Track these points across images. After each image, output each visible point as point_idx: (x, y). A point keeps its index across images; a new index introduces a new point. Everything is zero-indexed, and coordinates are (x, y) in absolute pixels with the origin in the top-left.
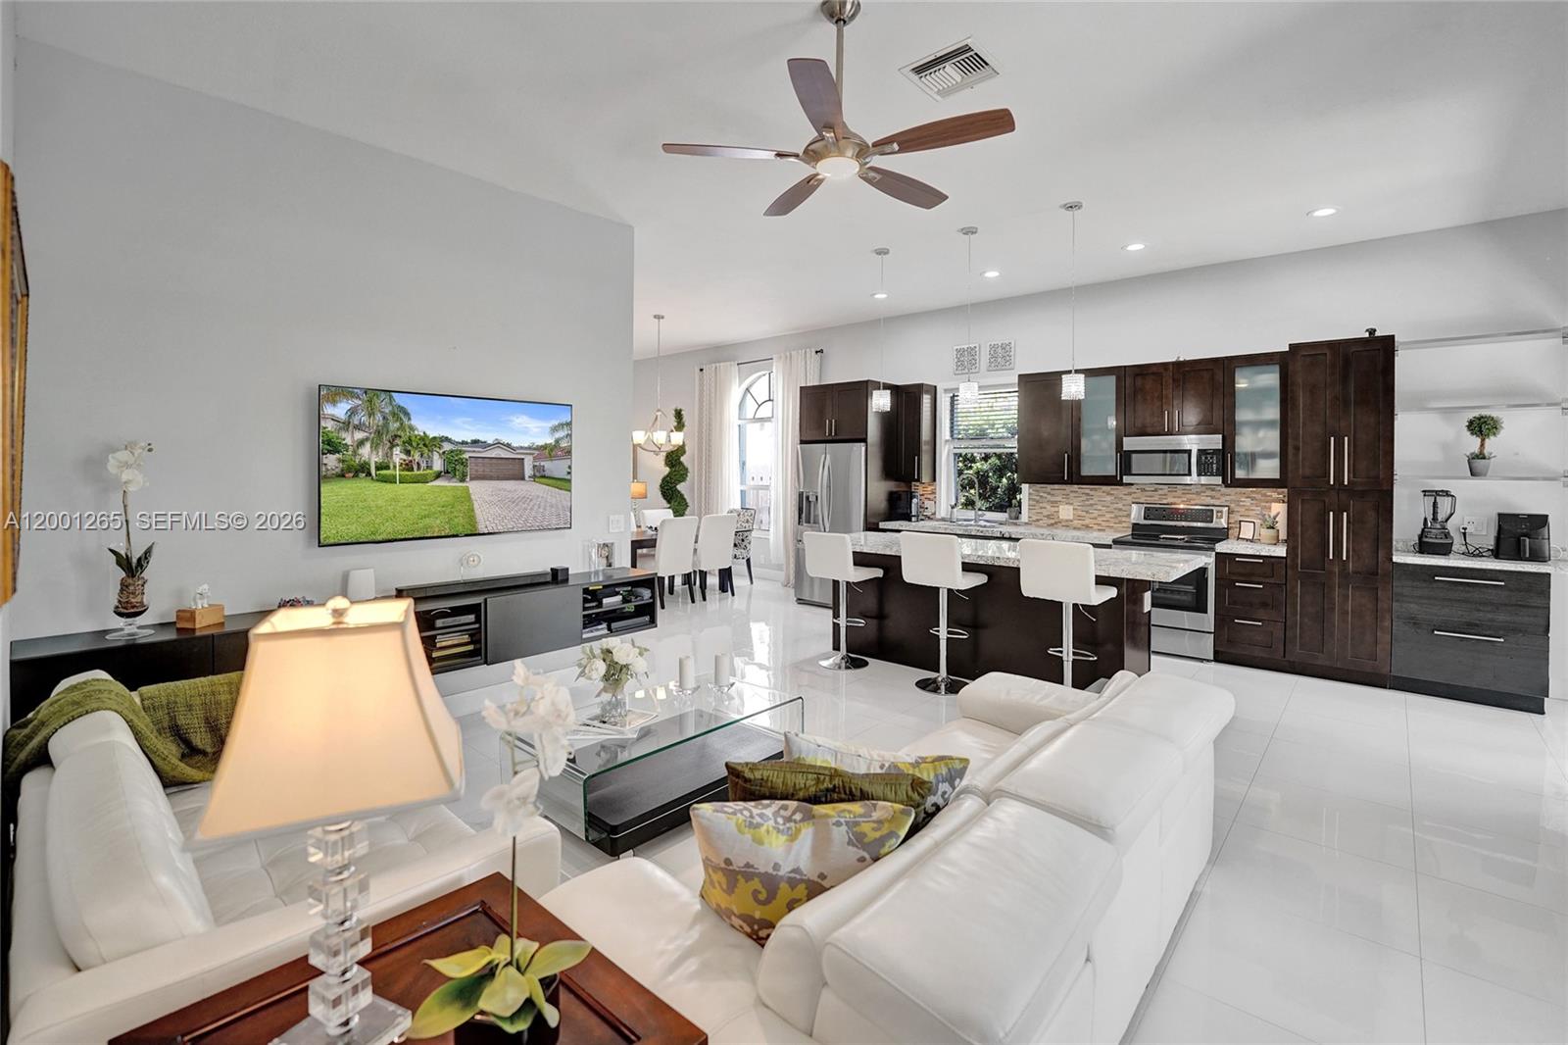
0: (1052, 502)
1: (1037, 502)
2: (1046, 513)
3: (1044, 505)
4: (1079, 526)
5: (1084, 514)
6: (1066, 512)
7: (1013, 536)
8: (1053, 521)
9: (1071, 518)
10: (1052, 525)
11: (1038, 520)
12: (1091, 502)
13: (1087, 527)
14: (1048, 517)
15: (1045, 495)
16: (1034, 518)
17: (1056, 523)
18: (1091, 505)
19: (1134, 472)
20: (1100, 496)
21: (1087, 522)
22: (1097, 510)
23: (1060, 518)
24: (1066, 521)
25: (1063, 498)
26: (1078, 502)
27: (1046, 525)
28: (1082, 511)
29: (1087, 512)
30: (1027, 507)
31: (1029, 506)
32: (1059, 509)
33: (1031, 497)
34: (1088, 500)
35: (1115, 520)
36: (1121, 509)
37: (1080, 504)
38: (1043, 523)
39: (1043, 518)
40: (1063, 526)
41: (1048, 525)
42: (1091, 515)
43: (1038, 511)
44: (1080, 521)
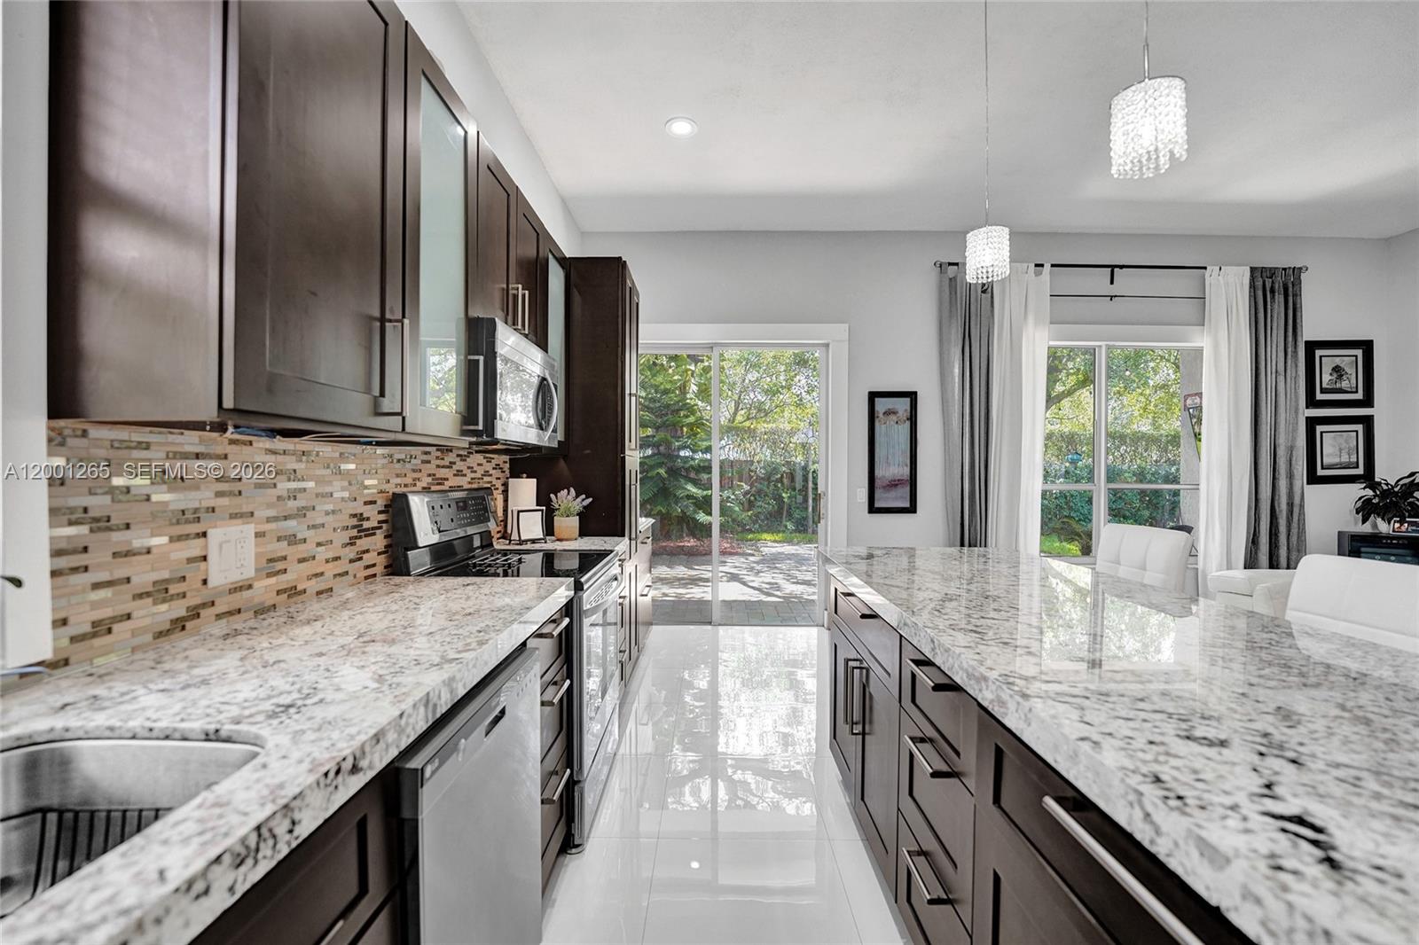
0: (182, 516)
1: (102, 524)
2: (144, 576)
3: (139, 536)
4: (271, 599)
5: (282, 548)
6: (231, 554)
8: (179, 609)
9: (248, 573)
10: (179, 625)
11: (102, 628)
12: (300, 503)
13: (293, 592)
14: (160, 591)
16: (82, 620)
17: (194, 613)
18: (302, 513)
20: (319, 481)
21: (295, 574)
22: (314, 527)
23: (211, 584)
24: (230, 592)
25: (219, 494)
26: (269, 506)
27: (148, 637)
28: (279, 539)
29: (292, 540)
30: (44, 564)
31: (56, 553)
32: (206, 547)
33: (59, 503)
34: (293, 495)
35: (351, 553)
36: (361, 517)
37: (272, 513)
38: (134, 633)
39: (130, 606)
40: (219, 616)
41: (160, 635)
42: (301, 547)
43: (103, 576)
44: (273, 580)
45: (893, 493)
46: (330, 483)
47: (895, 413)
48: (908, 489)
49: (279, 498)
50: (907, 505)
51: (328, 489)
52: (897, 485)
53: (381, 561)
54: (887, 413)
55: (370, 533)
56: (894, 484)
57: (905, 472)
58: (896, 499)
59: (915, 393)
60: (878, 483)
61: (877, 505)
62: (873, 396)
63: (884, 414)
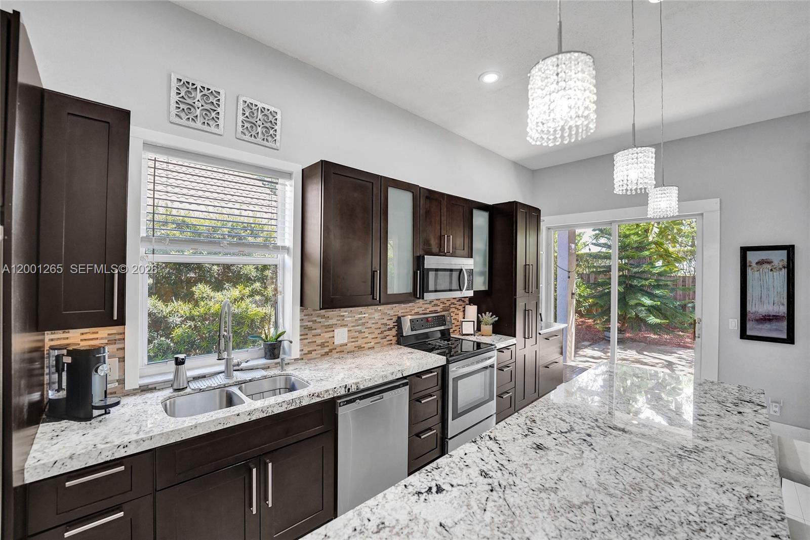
0: (328, 326)
1: (310, 329)
2: (319, 341)
3: (318, 331)
4: (353, 349)
5: (356, 334)
6: (341, 336)
7: (362, 387)
8: (327, 350)
9: (346, 341)
10: (327, 354)
11: (310, 352)
12: (363, 321)
13: (360, 347)
14: (322, 345)
15: (319, 320)
16: (306, 350)
17: (331, 351)
18: (363, 324)
19: (430, 290)
20: (370, 314)
21: (360, 342)
22: (368, 328)
23: (335, 344)
24: (341, 346)
25: (337, 320)
26: (353, 322)
27: (320, 356)
28: (355, 332)
29: (360, 332)
30: (299, 338)
31: (301, 335)
32: (334, 334)
33: (302, 324)
34: (360, 319)
35: (382, 335)
36: (386, 324)
37: (354, 324)
38: (316, 354)
39: (316, 348)
40: (337, 352)
41: (322, 355)
42: (363, 334)
43: (310, 341)
44: (353, 343)
45: (767, 326)
46: (374, 314)
47: (769, 262)
48: (785, 324)
49: (356, 320)
50: (784, 336)
51: (373, 316)
52: (772, 319)
53: (395, 338)
54: (760, 263)
55: (390, 329)
56: (768, 319)
57: (783, 310)
58: (771, 330)
59: (793, 247)
60: (749, 316)
61: (749, 333)
62: (744, 251)
63: (757, 263)
